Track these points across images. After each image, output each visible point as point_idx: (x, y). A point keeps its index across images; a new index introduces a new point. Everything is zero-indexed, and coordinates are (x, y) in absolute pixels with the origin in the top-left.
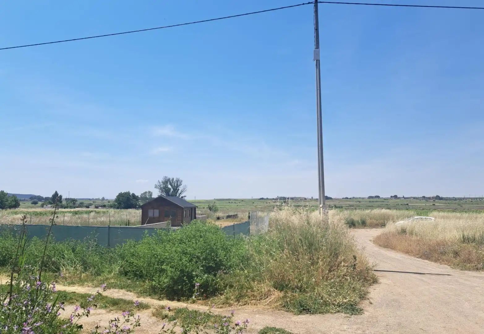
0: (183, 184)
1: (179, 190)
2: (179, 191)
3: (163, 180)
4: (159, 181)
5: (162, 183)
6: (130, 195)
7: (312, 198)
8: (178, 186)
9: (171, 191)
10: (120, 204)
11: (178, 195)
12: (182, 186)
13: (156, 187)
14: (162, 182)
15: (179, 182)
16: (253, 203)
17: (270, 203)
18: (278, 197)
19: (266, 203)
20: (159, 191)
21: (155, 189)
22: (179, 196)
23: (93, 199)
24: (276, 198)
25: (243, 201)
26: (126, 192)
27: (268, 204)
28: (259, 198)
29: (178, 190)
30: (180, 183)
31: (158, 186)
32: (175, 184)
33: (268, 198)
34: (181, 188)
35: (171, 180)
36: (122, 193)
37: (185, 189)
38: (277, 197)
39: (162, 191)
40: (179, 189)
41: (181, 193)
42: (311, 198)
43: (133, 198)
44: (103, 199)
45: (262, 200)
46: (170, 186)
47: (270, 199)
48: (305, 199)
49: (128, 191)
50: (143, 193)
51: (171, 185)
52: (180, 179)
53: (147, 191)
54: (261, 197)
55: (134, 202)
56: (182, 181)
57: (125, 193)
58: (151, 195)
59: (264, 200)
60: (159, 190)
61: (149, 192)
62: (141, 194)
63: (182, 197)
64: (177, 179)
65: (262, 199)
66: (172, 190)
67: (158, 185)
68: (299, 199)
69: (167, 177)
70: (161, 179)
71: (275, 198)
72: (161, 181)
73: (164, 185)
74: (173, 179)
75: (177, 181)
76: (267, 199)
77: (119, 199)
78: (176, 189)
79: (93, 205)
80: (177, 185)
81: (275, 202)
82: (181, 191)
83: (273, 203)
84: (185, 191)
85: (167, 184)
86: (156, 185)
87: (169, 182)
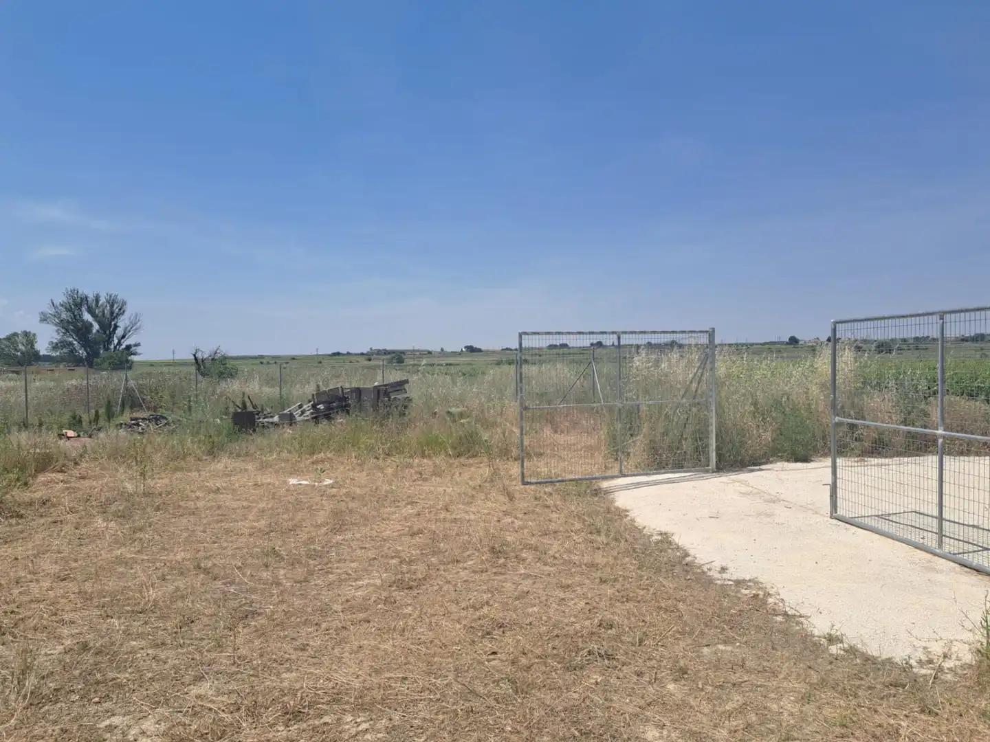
0: (130, 311)
1: (119, 329)
2: (119, 332)
3: (66, 301)
4: (53, 304)
5: (62, 309)
7: (442, 350)
8: (114, 316)
9: (94, 331)
11: (116, 341)
12: (127, 315)
13: (44, 320)
14: (64, 306)
15: (115, 306)
16: (321, 362)
17: (358, 362)
18: (371, 349)
19: (351, 362)
20: (57, 331)
21: (43, 324)
22: (119, 343)
24: (368, 352)
25: (294, 359)
27: (355, 365)
28: (330, 353)
29: (116, 327)
30: (120, 309)
31: (53, 317)
32: (103, 309)
33: (351, 352)
34: (123, 323)
35: (90, 298)
37: (138, 324)
38: (369, 350)
39: (66, 330)
40: (118, 324)
41: (123, 337)
42: (439, 350)
45: (337, 357)
46: (87, 317)
47: (357, 355)
48: (430, 353)
51: (90, 311)
52: (119, 298)
53: (20, 333)
54: (335, 351)
56: (124, 303)
58: (32, 344)
59: (341, 357)
60: (56, 328)
61: (26, 334)
63: (128, 347)
64: (110, 296)
65: (338, 354)
66: (96, 327)
67: (52, 315)
68: (418, 353)
69: (78, 292)
70: (60, 299)
71: (365, 352)
73: (71, 314)
74: (97, 299)
75: (112, 302)
76: (348, 354)
78: (108, 327)
80: (112, 313)
81: (370, 360)
82: (126, 328)
83: (367, 363)
84: (136, 329)
85: (79, 309)
86: (44, 313)
87: (87, 303)
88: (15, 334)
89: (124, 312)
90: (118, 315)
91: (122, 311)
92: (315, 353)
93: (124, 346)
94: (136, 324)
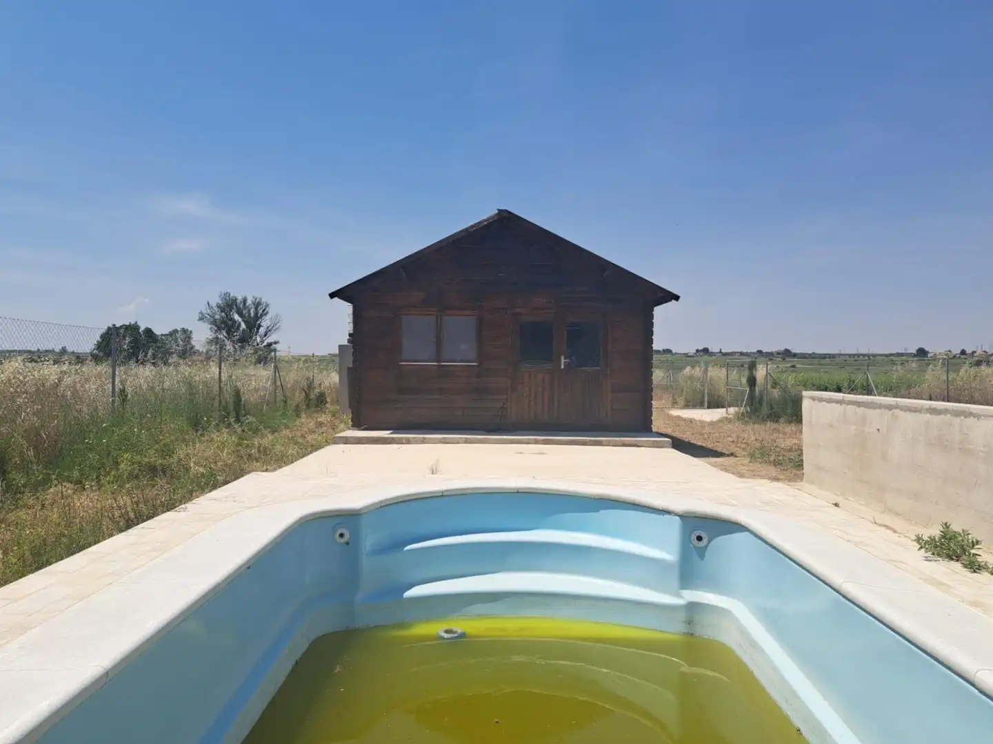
0: (272, 312)
1: (261, 328)
2: (262, 330)
3: (220, 302)
4: (208, 303)
5: (216, 309)
6: (139, 333)
8: (257, 317)
9: (241, 329)
11: (258, 338)
12: (268, 317)
13: (201, 319)
14: (218, 306)
15: (260, 307)
20: (210, 329)
21: (201, 322)
22: (262, 340)
26: (128, 324)
29: (260, 326)
30: (263, 311)
31: (209, 317)
32: (249, 311)
34: (265, 323)
35: (238, 302)
36: (118, 325)
37: (277, 326)
39: (218, 328)
40: (262, 324)
41: (266, 335)
43: (148, 339)
44: (64, 351)
46: (236, 317)
49: (133, 323)
50: (169, 330)
51: (241, 314)
52: (263, 300)
53: (179, 329)
56: (267, 305)
57: (126, 327)
58: (189, 339)
60: (210, 326)
61: (184, 331)
62: (166, 333)
63: (270, 345)
64: (256, 299)
66: (243, 326)
67: (209, 314)
69: (229, 295)
70: (216, 300)
72: (214, 304)
73: (223, 314)
74: (245, 301)
75: (257, 305)
78: (253, 324)
80: (256, 314)
82: (268, 328)
84: (277, 329)
85: (231, 311)
86: (201, 313)
87: (236, 305)
88: (176, 331)
89: (267, 313)
90: (261, 316)
91: (265, 313)
93: (265, 344)
94: (276, 324)
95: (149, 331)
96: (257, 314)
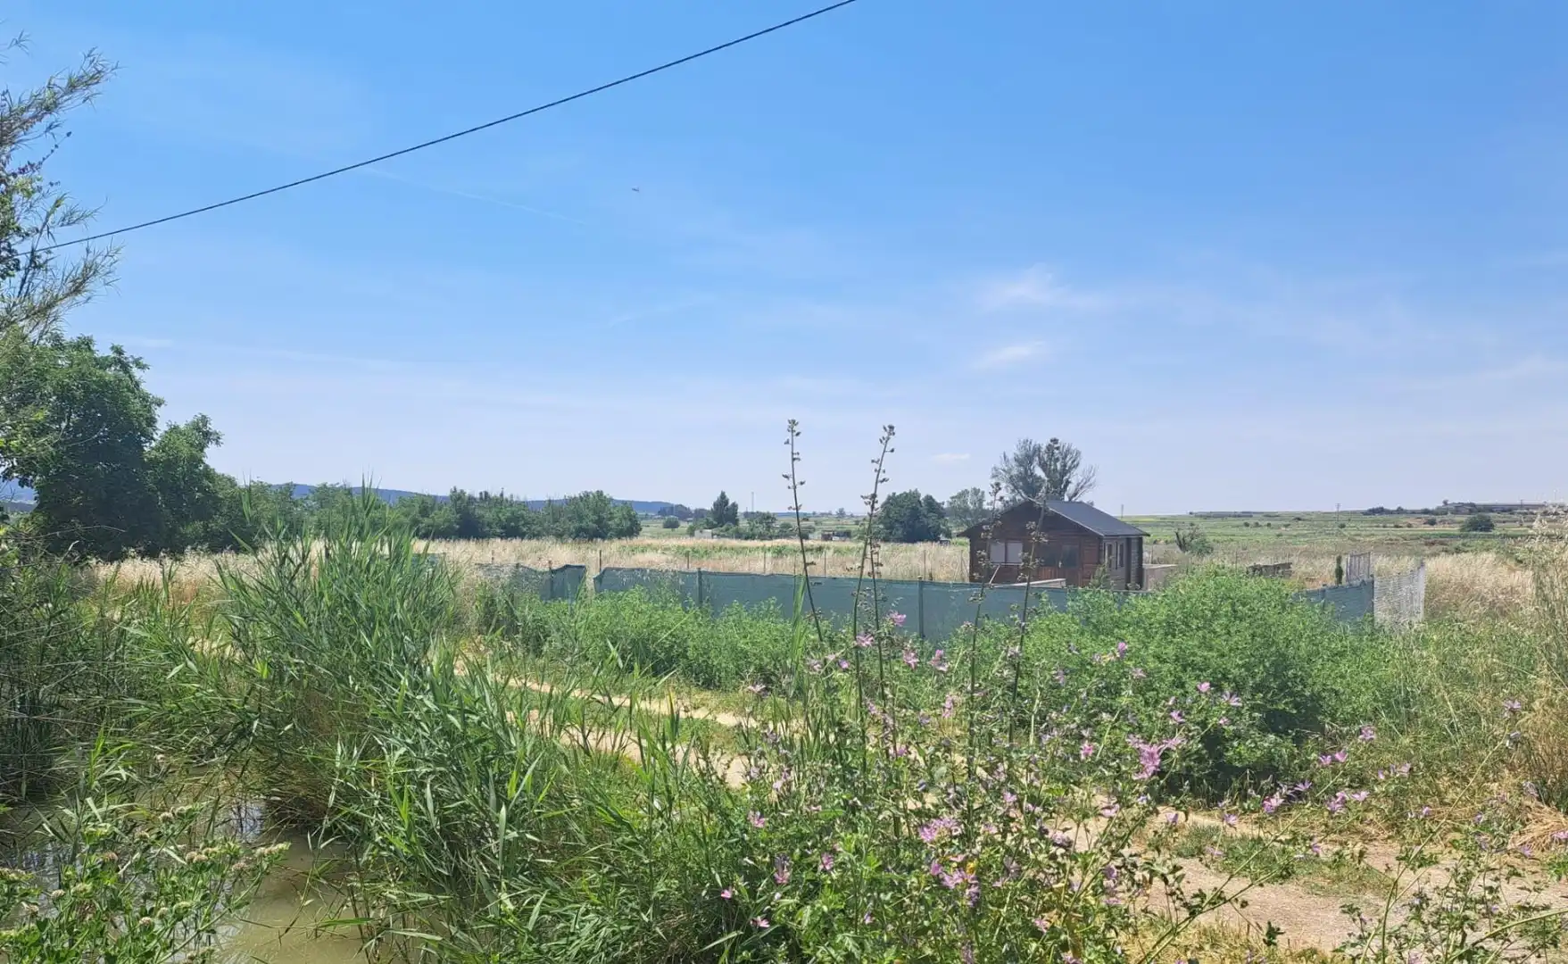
0: (1084, 464)
1: (1070, 484)
2: (1071, 489)
3: (1018, 453)
4: (1004, 455)
5: (1014, 464)
6: (920, 502)
8: (1065, 472)
9: (1044, 487)
10: (890, 527)
11: (1067, 498)
12: (1081, 467)
13: (995, 475)
14: (1016, 459)
15: (1068, 457)
16: (1343, 526)
17: (1410, 526)
18: (1445, 503)
19: (1397, 527)
20: (1007, 487)
21: (994, 480)
22: (1071, 500)
23: (814, 513)
24: (1438, 508)
25: (1299, 519)
26: (907, 491)
27: (1405, 531)
28: (1366, 508)
29: (1068, 482)
30: (1073, 462)
31: (1004, 473)
32: (1055, 462)
33: (1404, 508)
34: (1075, 478)
35: (1042, 449)
36: (897, 494)
37: (1092, 480)
38: (1441, 504)
39: (1016, 488)
40: (1071, 479)
41: (1076, 493)
43: (929, 511)
44: (841, 514)
45: (1378, 516)
46: (1039, 472)
47: (1413, 512)
49: (913, 490)
50: (955, 494)
51: (1044, 466)
52: (1073, 448)
53: (969, 490)
54: (1375, 505)
55: (931, 521)
56: (1078, 453)
57: (906, 496)
58: (981, 501)
59: (1385, 516)
60: (1006, 484)
61: (976, 491)
62: (952, 498)
65: (1381, 511)
66: (1047, 481)
67: (1004, 469)
69: (1030, 442)
70: (1013, 451)
71: (1431, 507)
72: (1011, 456)
73: (1022, 469)
74: (1049, 450)
75: (1064, 453)
76: (1400, 511)
77: (888, 513)
78: (1059, 481)
79: (814, 530)
81: (1432, 523)
82: (1078, 485)
83: (1429, 528)
84: (1090, 484)
85: (1031, 463)
86: (995, 469)
87: (1039, 456)
88: (966, 492)
89: (1078, 464)
90: (1070, 468)
91: (1075, 464)
92: (1335, 510)
94: (1090, 478)
95: (929, 500)
96: (1065, 466)
